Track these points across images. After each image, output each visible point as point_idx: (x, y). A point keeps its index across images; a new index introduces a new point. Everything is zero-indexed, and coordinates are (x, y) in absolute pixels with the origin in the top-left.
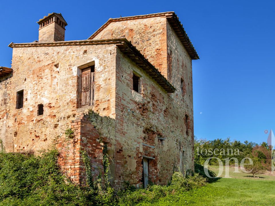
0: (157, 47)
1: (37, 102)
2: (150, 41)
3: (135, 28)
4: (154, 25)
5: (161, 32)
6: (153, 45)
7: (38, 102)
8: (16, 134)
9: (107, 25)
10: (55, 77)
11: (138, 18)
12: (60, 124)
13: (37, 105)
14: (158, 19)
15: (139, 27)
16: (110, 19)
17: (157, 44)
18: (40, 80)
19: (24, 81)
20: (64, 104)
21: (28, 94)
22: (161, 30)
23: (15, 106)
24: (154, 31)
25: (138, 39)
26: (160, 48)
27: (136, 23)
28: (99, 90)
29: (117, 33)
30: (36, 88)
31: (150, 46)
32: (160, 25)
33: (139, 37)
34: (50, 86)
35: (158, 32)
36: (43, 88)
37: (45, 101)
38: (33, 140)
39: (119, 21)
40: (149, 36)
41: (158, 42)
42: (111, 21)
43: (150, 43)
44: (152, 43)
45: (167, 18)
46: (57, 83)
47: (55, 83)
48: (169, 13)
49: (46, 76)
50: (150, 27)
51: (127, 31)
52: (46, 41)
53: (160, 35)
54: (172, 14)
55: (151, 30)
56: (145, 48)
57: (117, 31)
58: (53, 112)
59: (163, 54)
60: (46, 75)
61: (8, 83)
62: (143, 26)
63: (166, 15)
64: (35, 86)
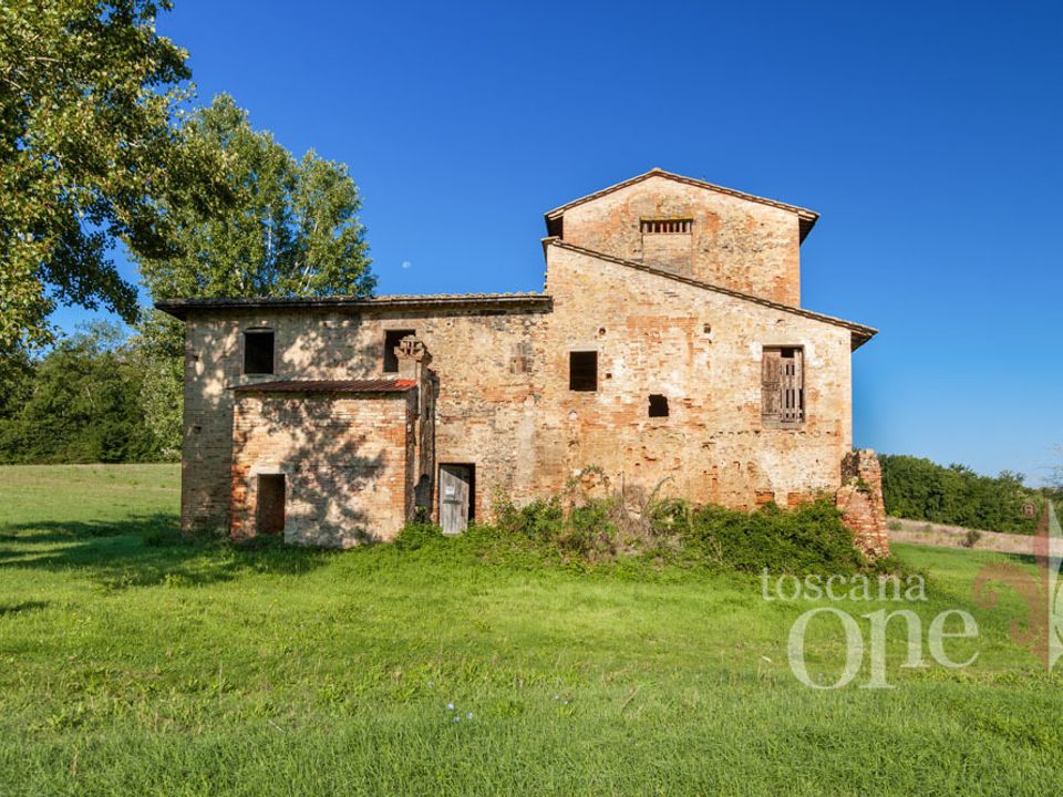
0: (778, 272)
1: (647, 389)
2: (762, 256)
3: (721, 212)
4: (770, 223)
5: (787, 244)
6: (768, 264)
7: (650, 389)
9: (644, 178)
10: (701, 350)
11: (733, 194)
12: (719, 443)
13: (646, 395)
14: (780, 213)
15: (732, 214)
16: (655, 169)
17: (778, 267)
18: (655, 344)
19: (597, 333)
20: (730, 408)
21: (615, 366)
22: (787, 241)
23: (568, 383)
24: (770, 235)
25: (731, 239)
26: (785, 276)
27: (725, 203)
28: (815, 400)
30: (640, 358)
31: (761, 265)
32: (783, 228)
33: (732, 236)
34: (687, 365)
35: (781, 241)
36: (665, 364)
37: (673, 392)
38: (637, 464)
39: (679, 180)
40: (758, 242)
41: (780, 264)
42: (655, 174)
43: (761, 260)
44: (766, 261)
45: (801, 221)
46: (708, 363)
47: (703, 363)
48: (806, 212)
49: (673, 341)
50: (761, 224)
51: (701, 213)
52: (668, 266)
53: (784, 250)
55: (764, 232)
56: (748, 264)
57: (672, 203)
58: (697, 417)
59: (791, 290)
60: (674, 339)
61: (533, 324)
62: (742, 216)
63: (800, 212)
64: (637, 354)
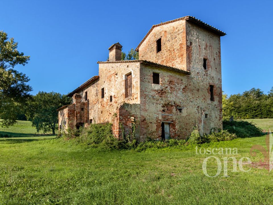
0: (180, 42)
1: (109, 95)
2: (176, 39)
3: (167, 30)
4: (178, 26)
5: (183, 31)
6: (178, 41)
8: (102, 112)
9: (152, 30)
10: (116, 80)
11: (169, 22)
14: (181, 21)
15: (170, 29)
16: (153, 25)
18: (110, 82)
19: (104, 83)
20: (120, 96)
21: (106, 90)
22: (183, 30)
23: (101, 97)
24: (178, 31)
25: (169, 37)
26: (182, 43)
28: (133, 88)
29: (158, 35)
31: (176, 42)
32: (182, 26)
33: (170, 36)
35: (181, 31)
36: (112, 87)
39: (158, 26)
40: (176, 35)
41: (181, 39)
42: (154, 27)
43: (176, 40)
45: (186, 20)
47: (116, 84)
48: (187, 17)
50: (177, 28)
51: (163, 33)
53: (182, 34)
54: (188, 17)
55: (177, 30)
56: (173, 43)
57: (158, 33)
58: (116, 100)
59: (183, 47)
60: (113, 79)
61: (98, 84)
62: (172, 28)
63: (185, 18)
64: (108, 86)
